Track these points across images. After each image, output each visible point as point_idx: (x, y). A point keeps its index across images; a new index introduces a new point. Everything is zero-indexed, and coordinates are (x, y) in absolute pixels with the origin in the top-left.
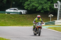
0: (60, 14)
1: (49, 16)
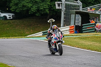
0: (65, 18)
1: (48, 21)
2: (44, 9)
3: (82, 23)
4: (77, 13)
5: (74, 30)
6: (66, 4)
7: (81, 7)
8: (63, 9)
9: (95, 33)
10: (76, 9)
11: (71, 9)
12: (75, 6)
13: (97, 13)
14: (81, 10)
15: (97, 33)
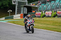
2: (6, 4)
3: (28, 12)
4: (25, 6)
5: (23, 16)
6: (18, 2)
7: (27, 3)
8: (17, 4)
9: (35, 18)
10: (24, 4)
11: (21, 4)
12: (23, 3)
13: (36, 6)
14: (27, 5)
15: (36, 18)
